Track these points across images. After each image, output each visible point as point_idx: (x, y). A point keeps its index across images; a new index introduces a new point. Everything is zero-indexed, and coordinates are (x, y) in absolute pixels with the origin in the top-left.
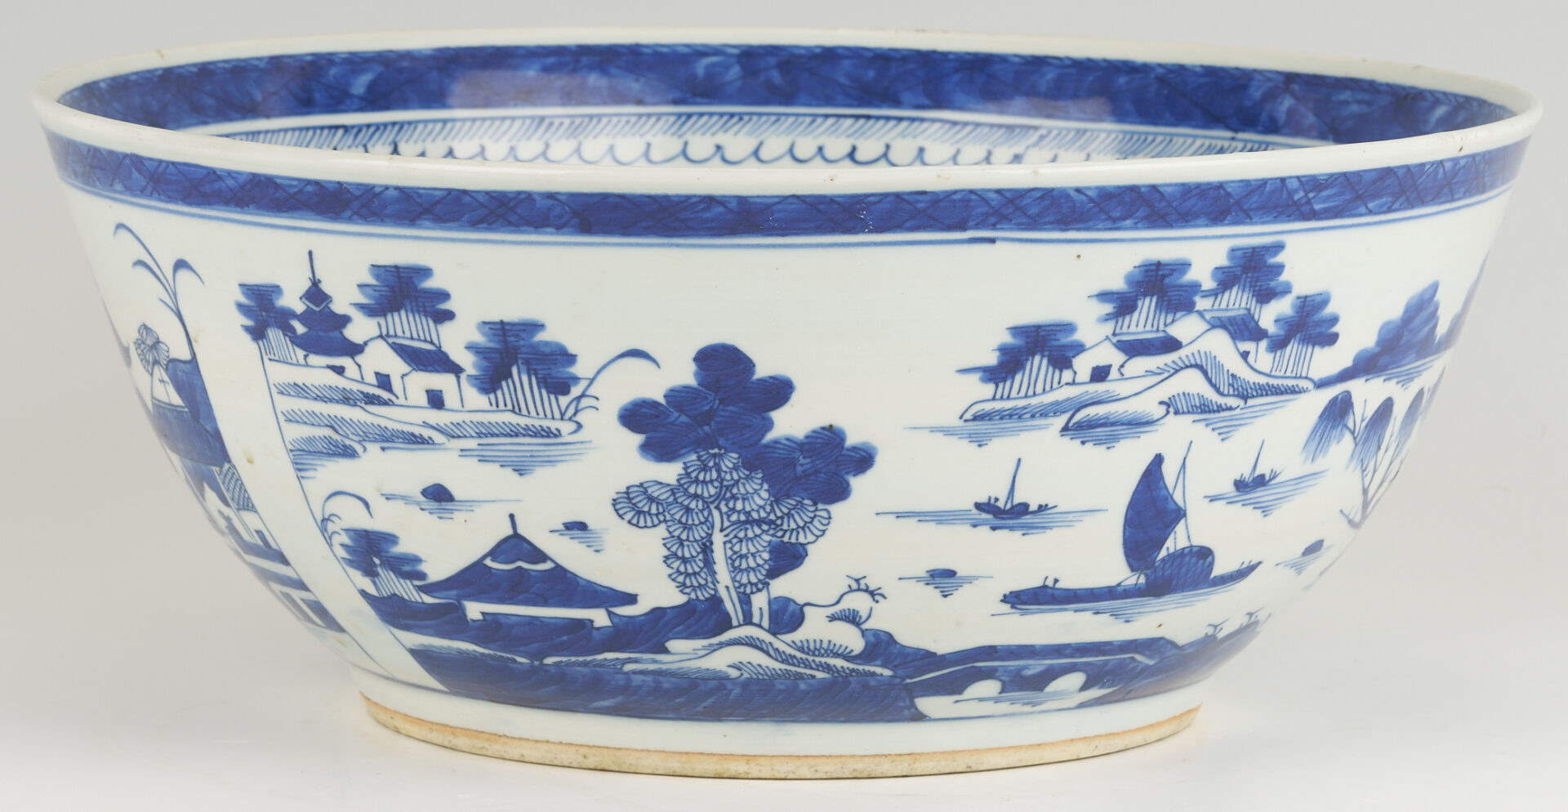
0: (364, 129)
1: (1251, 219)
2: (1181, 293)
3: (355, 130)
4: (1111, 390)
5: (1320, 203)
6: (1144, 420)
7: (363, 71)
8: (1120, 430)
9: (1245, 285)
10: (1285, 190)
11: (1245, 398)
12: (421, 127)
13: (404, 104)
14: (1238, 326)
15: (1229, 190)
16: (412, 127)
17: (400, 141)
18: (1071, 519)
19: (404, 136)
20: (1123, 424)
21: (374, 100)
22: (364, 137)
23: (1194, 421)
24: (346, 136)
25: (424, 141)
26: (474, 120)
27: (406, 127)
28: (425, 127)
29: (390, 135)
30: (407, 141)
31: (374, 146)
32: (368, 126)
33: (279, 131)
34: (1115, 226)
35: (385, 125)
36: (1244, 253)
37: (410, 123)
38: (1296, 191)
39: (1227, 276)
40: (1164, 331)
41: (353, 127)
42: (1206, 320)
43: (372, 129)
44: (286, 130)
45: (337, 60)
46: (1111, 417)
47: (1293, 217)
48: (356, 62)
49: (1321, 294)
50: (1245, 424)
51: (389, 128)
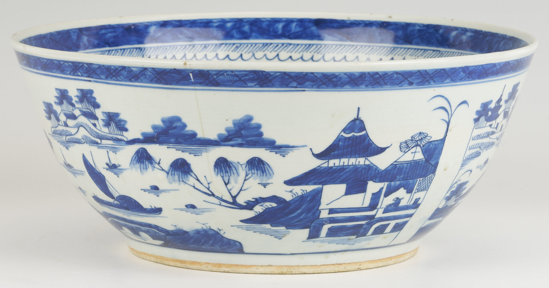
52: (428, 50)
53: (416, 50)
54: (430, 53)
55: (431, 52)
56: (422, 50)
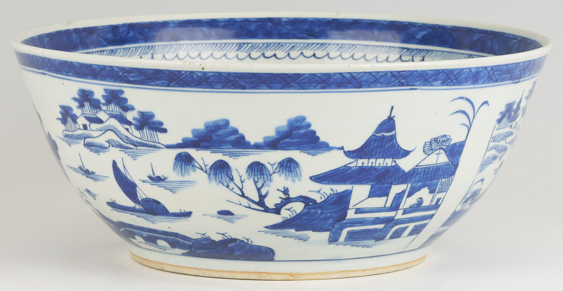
0: (415, 50)
1: (106, 79)
2: (95, 102)
3: (411, 50)
4: (90, 134)
5: (131, 78)
6: (104, 147)
7: (423, 30)
8: (98, 149)
9: (115, 104)
10: (114, 71)
11: (136, 146)
12: (435, 52)
13: (432, 44)
14: (119, 118)
15: (94, 67)
16: (432, 52)
17: (426, 56)
18: (101, 178)
19: (428, 55)
20: (98, 147)
21: (424, 41)
22: (414, 53)
23: (120, 150)
24: (407, 52)
25: (434, 58)
26: (452, 53)
27: (430, 52)
28: (436, 52)
29: (423, 54)
30: (428, 57)
31: (416, 57)
32: (417, 50)
33: (380, 46)
34: (68, 74)
35: (423, 50)
36: (110, 92)
37: (432, 51)
38: (119, 72)
39: (108, 99)
40: (96, 115)
41: (411, 49)
42: (107, 114)
43: (418, 51)
44: (383, 47)
45: (417, 25)
46: (94, 143)
47: (122, 81)
48: (423, 27)
49: (149, 112)
50: (140, 156)
51: (424, 51)
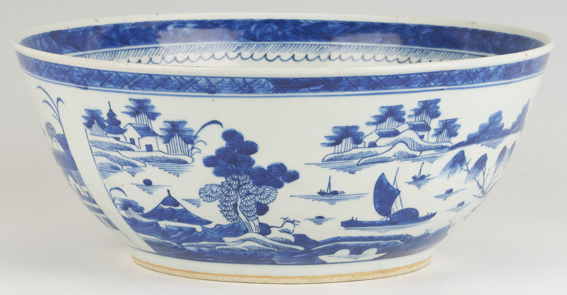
52: (149, 48)
53: (137, 51)
54: (152, 51)
55: (154, 49)
56: (142, 49)
